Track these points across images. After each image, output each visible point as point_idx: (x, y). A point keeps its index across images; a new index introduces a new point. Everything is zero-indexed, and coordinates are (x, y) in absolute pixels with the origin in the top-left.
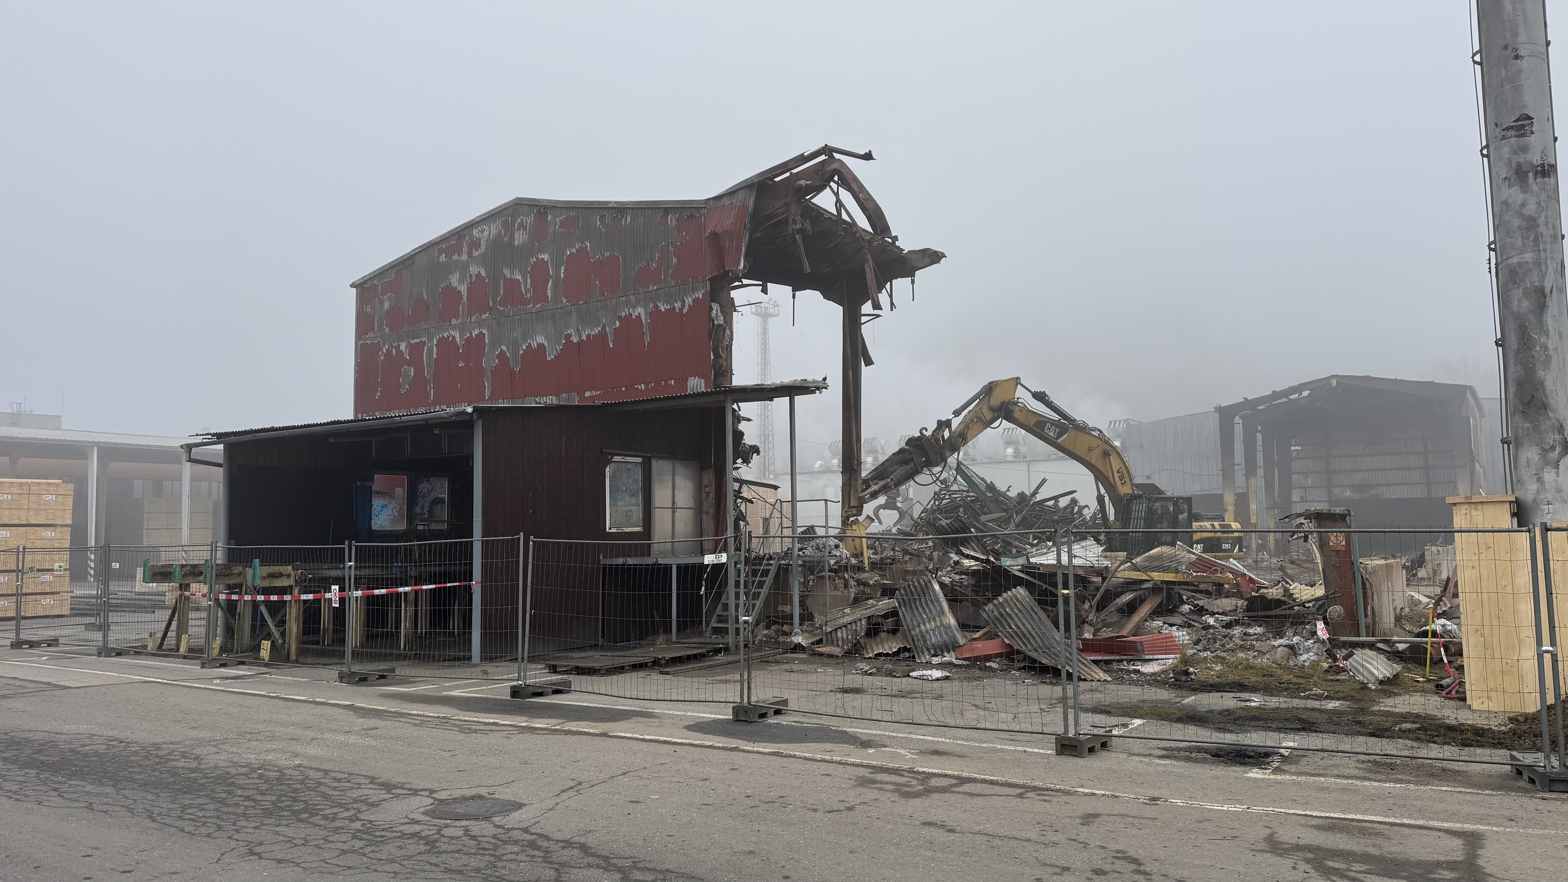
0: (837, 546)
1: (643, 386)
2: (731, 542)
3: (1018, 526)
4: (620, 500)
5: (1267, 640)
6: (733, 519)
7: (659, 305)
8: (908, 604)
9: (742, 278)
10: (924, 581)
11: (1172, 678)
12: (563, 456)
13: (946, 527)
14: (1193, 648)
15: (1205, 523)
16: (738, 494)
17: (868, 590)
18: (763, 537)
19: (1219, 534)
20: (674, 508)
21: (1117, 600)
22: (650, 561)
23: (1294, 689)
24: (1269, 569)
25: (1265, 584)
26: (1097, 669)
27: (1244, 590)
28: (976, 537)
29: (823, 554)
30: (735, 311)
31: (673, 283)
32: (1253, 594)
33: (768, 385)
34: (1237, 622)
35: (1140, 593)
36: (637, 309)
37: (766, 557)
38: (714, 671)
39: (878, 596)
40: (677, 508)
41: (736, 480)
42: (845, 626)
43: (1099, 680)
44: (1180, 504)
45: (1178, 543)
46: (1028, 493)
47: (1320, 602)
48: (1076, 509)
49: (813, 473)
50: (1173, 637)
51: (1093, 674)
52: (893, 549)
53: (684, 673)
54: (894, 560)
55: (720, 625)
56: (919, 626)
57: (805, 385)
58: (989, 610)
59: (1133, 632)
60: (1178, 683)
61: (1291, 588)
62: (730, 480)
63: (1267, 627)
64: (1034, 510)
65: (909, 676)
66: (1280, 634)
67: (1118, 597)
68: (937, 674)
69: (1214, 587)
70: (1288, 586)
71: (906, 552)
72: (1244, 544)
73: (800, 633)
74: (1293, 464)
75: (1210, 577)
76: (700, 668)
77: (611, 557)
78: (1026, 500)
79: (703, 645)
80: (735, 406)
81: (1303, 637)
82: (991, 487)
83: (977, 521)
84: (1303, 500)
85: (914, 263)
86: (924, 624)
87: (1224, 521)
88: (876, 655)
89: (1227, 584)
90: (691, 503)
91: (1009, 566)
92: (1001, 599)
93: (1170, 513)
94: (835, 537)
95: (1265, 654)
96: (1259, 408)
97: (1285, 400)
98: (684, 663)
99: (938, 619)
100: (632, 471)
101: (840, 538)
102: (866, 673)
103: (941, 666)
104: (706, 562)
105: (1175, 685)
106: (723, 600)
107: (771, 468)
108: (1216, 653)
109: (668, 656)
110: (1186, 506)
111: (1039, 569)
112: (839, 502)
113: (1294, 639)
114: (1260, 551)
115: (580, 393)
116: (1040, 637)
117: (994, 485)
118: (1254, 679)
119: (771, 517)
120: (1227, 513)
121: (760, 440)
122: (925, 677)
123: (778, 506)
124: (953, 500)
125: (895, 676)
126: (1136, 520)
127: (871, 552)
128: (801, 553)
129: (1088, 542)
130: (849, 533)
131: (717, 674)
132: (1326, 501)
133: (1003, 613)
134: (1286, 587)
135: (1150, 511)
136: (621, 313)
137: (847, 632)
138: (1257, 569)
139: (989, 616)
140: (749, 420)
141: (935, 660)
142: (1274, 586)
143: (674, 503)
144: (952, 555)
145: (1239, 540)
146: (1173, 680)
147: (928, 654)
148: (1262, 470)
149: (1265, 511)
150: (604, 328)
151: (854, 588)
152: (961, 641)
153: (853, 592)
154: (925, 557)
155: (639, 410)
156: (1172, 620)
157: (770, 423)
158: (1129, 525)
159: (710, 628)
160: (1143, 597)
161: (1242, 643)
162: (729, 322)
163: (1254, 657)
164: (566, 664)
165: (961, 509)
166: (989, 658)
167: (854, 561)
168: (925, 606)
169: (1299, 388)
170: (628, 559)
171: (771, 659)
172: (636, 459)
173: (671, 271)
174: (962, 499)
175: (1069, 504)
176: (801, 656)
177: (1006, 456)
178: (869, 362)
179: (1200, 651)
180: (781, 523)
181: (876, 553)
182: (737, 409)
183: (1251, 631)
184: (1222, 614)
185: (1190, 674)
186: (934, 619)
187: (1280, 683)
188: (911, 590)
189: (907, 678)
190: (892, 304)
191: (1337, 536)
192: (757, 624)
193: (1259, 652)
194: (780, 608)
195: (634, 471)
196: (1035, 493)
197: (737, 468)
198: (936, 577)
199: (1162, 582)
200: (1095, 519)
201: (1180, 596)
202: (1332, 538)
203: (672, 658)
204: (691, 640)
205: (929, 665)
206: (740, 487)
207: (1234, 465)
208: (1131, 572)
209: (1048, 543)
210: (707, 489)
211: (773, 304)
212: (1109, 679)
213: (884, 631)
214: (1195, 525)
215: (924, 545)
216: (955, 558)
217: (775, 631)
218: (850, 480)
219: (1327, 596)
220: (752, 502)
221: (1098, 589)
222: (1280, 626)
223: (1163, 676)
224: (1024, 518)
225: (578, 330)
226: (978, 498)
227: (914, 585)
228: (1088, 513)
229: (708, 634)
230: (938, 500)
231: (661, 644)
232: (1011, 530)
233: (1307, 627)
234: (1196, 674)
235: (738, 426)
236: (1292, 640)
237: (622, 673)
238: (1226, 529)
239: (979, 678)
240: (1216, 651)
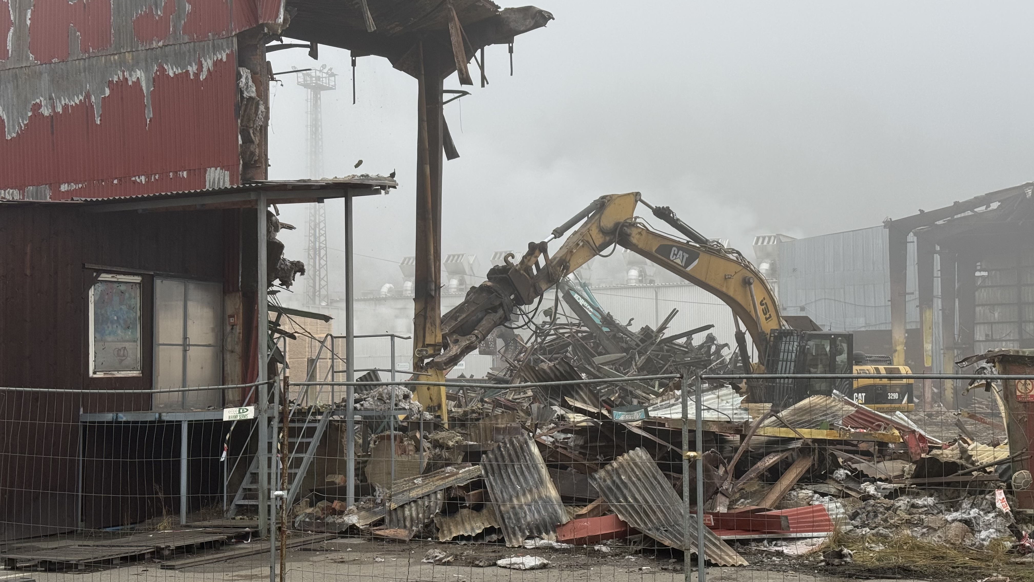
0: (406, 397)
1: (143, 178)
2: (264, 390)
3: (640, 370)
4: (110, 334)
5: (938, 513)
6: (267, 360)
7: (166, 67)
8: (496, 471)
9: (282, 35)
10: (518, 441)
11: (822, 561)
12: (28, 272)
13: (548, 371)
14: (846, 524)
15: (868, 367)
16: (274, 326)
17: (445, 454)
18: (308, 385)
19: (885, 381)
20: (185, 346)
21: (759, 464)
22: (150, 416)
23: (970, 574)
24: (943, 424)
25: (939, 443)
26: (731, 552)
27: (913, 451)
28: (586, 384)
29: (387, 406)
30: (273, 79)
31: (186, 39)
32: (923, 455)
33: (317, 181)
34: (901, 492)
35: (786, 454)
36: (135, 72)
37: (312, 410)
38: (237, 564)
39: (459, 461)
40: (189, 345)
41: (272, 308)
42: (415, 502)
43: (733, 566)
44: (838, 342)
45: (835, 391)
46: (654, 328)
47: (1004, 467)
48: (713, 348)
49: (379, 300)
50: (824, 510)
51: (727, 558)
52: (482, 401)
53: (193, 567)
54: (482, 415)
55: (246, 502)
56: (511, 500)
57: (366, 182)
58: (600, 478)
59: (776, 504)
60: (830, 567)
61: (970, 448)
62: (262, 307)
63: (939, 496)
64: (661, 350)
65: (495, 564)
66: (954, 506)
67: (760, 459)
68: (530, 561)
69: (877, 447)
70: (965, 445)
71: (497, 404)
72: (915, 393)
73: (356, 511)
74: (977, 294)
75: (871, 434)
76: (218, 561)
77: (93, 411)
78: (652, 337)
79: (221, 530)
80: (271, 209)
81: (983, 510)
82: (608, 320)
83: (590, 364)
84: (989, 339)
85: (512, 25)
86: (517, 497)
87: (890, 364)
88: (455, 538)
89: (892, 443)
90: (209, 338)
91: (626, 422)
92: (615, 464)
93: (826, 354)
94: (406, 385)
95: (935, 530)
96: (937, 223)
97: (969, 213)
98: (194, 553)
99: (534, 490)
100: (127, 295)
101: (412, 387)
102: (440, 562)
103: (536, 551)
104: (226, 418)
105: (826, 570)
106: (252, 469)
107: (323, 292)
108: (876, 530)
109: (173, 545)
110: (845, 346)
111: (664, 425)
112: (410, 338)
113: (972, 512)
114: (936, 402)
115: (54, 185)
116: (662, 512)
117: (611, 317)
118: (921, 563)
119: (318, 358)
120: (896, 354)
121: (309, 254)
122: (516, 566)
123: (328, 343)
124: (559, 337)
125: (478, 566)
126: (785, 363)
127: (453, 403)
128: (358, 405)
129: (723, 391)
130: (423, 380)
131: (241, 567)
132: (1016, 340)
133: (618, 481)
134: (963, 447)
135: (802, 351)
136: (113, 77)
137: (417, 509)
138: (931, 424)
139: (600, 486)
140: (290, 227)
141: (530, 544)
142: (949, 446)
143: (185, 338)
144: (556, 408)
145: (908, 390)
146: (823, 564)
147: (522, 537)
148: (940, 301)
149: (942, 352)
150: (88, 96)
151: (428, 451)
152: (565, 519)
153: (426, 456)
154: (522, 410)
155: (137, 210)
156: (823, 488)
157: (322, 232)
158: (777, 369)
159: (233, 506)
160: (790, 459)
161: (908, 517)
162: (263, 94)
163: (923, 534)
164: (29, 557)
165: (570, 349)
166: (595, 540)
167: (428, 416)
168: (519, 474)
169: (987, 199)
170: (120, 415)
171: (312, 547)
172: (132, 277)
173: (183, 22)
174: (572, 336)
175: (705, 343)
176: (356, 541)
177: (629, 280)
178: (453, 154)
179: (857, 527)
180: (332, 366)
181: (459, 406)
182: (275, 213)
183: (920, 502)
184: (886, 480)
185: (844, 556)
186: (531, 491)
187: (953, 568)
188: (502, 454)
189: (494, 568)
190: (483, 78)
191: (1025, 383)
192: (297, 501)
193: (930, 528)
194: (328, 479)
195: (130, 294)
196: (662, 328)
197: (274, 293)
198: (533, 436)
199: (815, 441)
200: (736, 361)
201: (835, 458)
202: (1020, 386)
203: (178, 548)
204: (206, 523)
205: (522, 551)
206: (278, 317)
207: (905, 294)
208: (776, 428)
209: (676, 391)
210: (232, 320)
211: (327, 73)
212: (746, 563)
213: (465, 507)
214: (856, 368)
215: (522, 395)
216: (558, 410)
217: (323, 509)
218: (425, 309)
219: (1013, 458)
220: (294, 338)
221: (736, 449)
222: (955, 495)
223: (811, 559)
224: (649, 360)
225: (51, 98)
226: (592, 334)
227: (505, 446)
228: (727, 354)
229: (231, 514)
230: (540, 336)
231: (165, 528)
232: (632, 375)
233: (987, 497)
234: (851, 556)
235: (275, 235)
236: (969, 514)
237: (108, 568)
238: (893, 375)
239: (585, 566)
240: (876, 527)
